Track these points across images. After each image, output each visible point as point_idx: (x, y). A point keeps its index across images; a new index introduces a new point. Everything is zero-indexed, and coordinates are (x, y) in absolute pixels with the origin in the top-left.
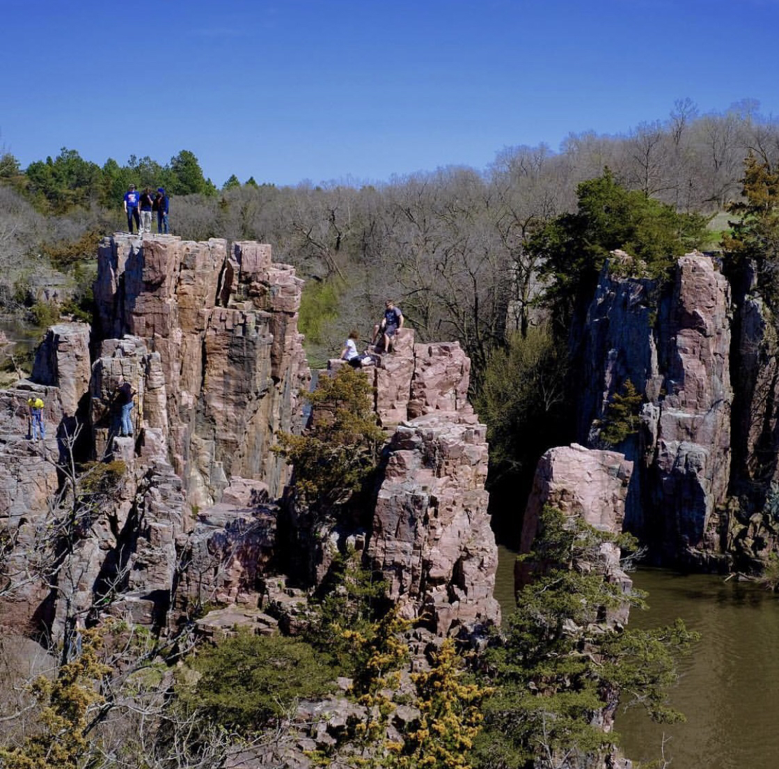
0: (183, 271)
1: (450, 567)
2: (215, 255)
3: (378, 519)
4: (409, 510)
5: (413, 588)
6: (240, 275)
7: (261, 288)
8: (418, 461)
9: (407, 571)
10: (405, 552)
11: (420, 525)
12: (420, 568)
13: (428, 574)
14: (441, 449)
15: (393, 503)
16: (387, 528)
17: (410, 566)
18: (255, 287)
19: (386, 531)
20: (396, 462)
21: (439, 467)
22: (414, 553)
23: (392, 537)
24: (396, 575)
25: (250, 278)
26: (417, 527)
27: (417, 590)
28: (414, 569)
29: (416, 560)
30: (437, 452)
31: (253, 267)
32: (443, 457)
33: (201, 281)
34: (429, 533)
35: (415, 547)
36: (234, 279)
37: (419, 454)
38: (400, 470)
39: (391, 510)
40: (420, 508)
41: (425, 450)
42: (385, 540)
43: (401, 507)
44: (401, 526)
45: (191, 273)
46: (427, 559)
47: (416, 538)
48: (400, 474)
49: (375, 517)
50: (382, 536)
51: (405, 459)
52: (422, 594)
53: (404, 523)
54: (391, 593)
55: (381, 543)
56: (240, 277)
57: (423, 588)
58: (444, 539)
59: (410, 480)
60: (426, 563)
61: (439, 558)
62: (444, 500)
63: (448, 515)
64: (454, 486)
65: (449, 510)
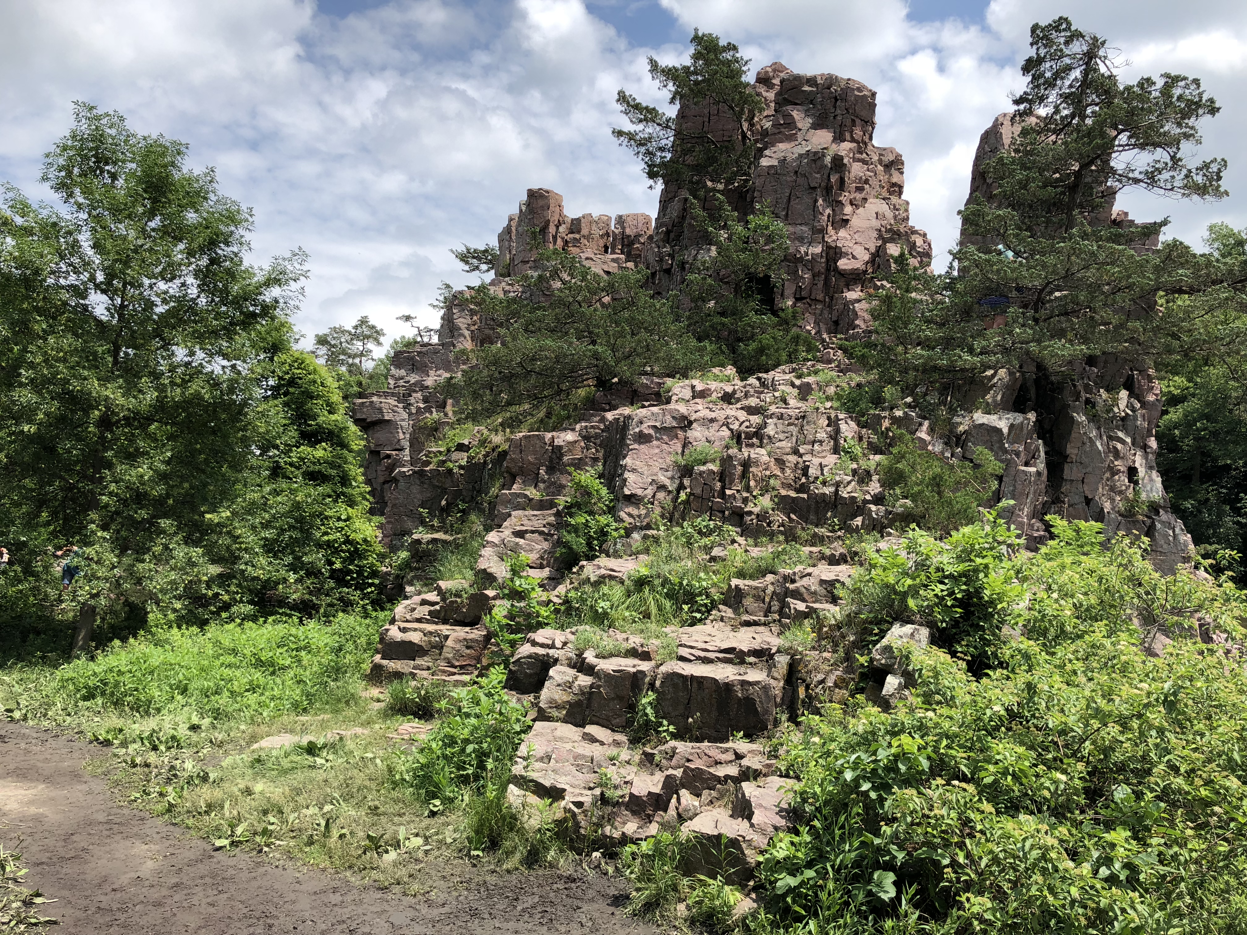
0: (569, 235)
1: (867, 257)
2: (599, 225)
3: (761, 197)
4: (804, 177)
5: (814, 293)
6: (623, 240)
8: (812, 120)
9: (804, 266)
11: (821, 200)
12: (823, 260)
13: (836, 268)
15: (780, 170)
17: (810, 257)
18: (637, 249)
20: (782, 121)
21: (843, 126)
22: (813, 240)
25: (633, 241)
26: (816, 201)
29: (817, 248)
30: (839, 103)
31: (635, 231)
32: (847, 109)
33: (587, 243)
34: (834, 211)
35: (815, 230)
36: (618, 244)
37: (813, 111)
38: (787, 131)
39: (778, 181)
40: (820, 170)
41: (821, 105)
43: (793, 174)
44: (793, 202)
45: (577, 236)
46: (834, 245)
47: (815, 218)
48: (788, 137)
49: (757, 194)
51: (795, 116)
53: (797, 198)
56: (623, 242)
57: (828, 290)
58: (855, 222)
59: (804, 142)
60: (832, 252)
61: (851, 245)
62: (852, 175)
63: (859, 196)
64: (864, 162)
65: (860, 189)
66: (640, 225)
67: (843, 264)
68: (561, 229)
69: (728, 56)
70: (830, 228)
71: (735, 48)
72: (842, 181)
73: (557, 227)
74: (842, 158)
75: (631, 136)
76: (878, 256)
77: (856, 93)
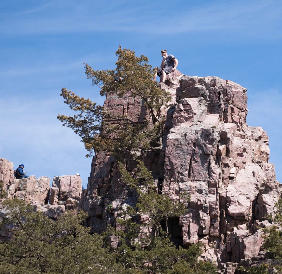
0: (17, 192)
1: (249, 204)
2: (41, 185)
3: (170, 161)
4: (200, 147)
5: (212, 231)
6: (59, 195)
7: (74, 202)
8: (204, 108)
9: (204, 211)
10: (200, 191)
11: (213, 163)
12: (218, 207)
13: (227, 212)
14: (225, 93)
15: (183, 142)
16: (179, 169)
17: (208, 205)
18: (70, 202)
19: (179, 173)
20: (182, 108)
21: (225, 112)
22: (209, 192)
23: (186, 178)
24: (192, 218)
25: (67, 196)
26: (210, 164)
27: (217, 232)
28: (211, 208)
29: (213, 198)
30: (222, 96)
31: (68, 188)
32: (228, 101)
33: (31, 197)
34: (223, 171)
35: (210, 185)
36: (55, 198)
37: (204, 102)
38: (186, 115)
39: (181, 149)
40: (211, 142)
41: (209, 97)
42: (178, 182)
43: (192, 145)
44: (193, 165)
45: (23, 192)
46: (225, 196)
47: (210, 176)
48: (187, 119)
49: (166, 159)
50: (175, 178)
51: (192, 105)
52: (223, 236)
53: (196, 162)
54: (189, 238)
55: (174, 186)
56: (59, 196)
57: (223, 229)
58: (239, 179)
59: (198, 123)
60: (223, 201)
61: (237, 195)
62: (234, 146)
63: (240, 160)
64: (242, 137)
65: (240, 155)
66: (72, 184)
67: (233, 209)
68: (11, 187)
69: (142, 64)
70: (221, 183)
71: (146, 59)
72: (228, 151)
73: (8, 187)
74: (226, 133)
75: (71, 120)
76: (257, 203)
77: (233, 90)
